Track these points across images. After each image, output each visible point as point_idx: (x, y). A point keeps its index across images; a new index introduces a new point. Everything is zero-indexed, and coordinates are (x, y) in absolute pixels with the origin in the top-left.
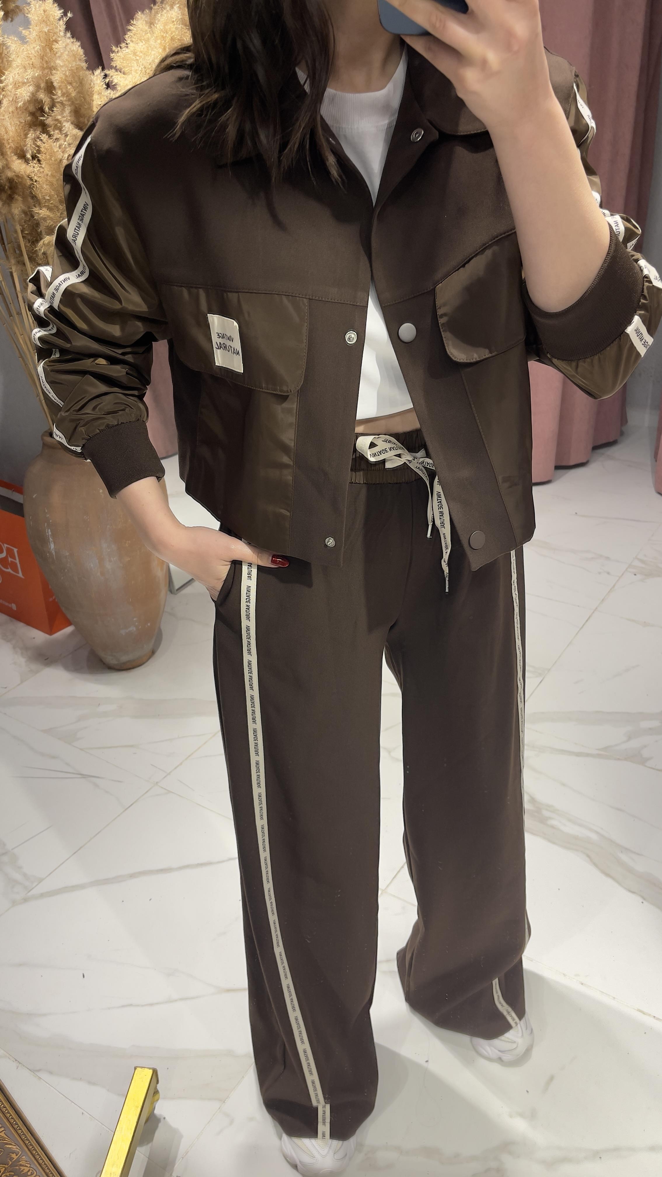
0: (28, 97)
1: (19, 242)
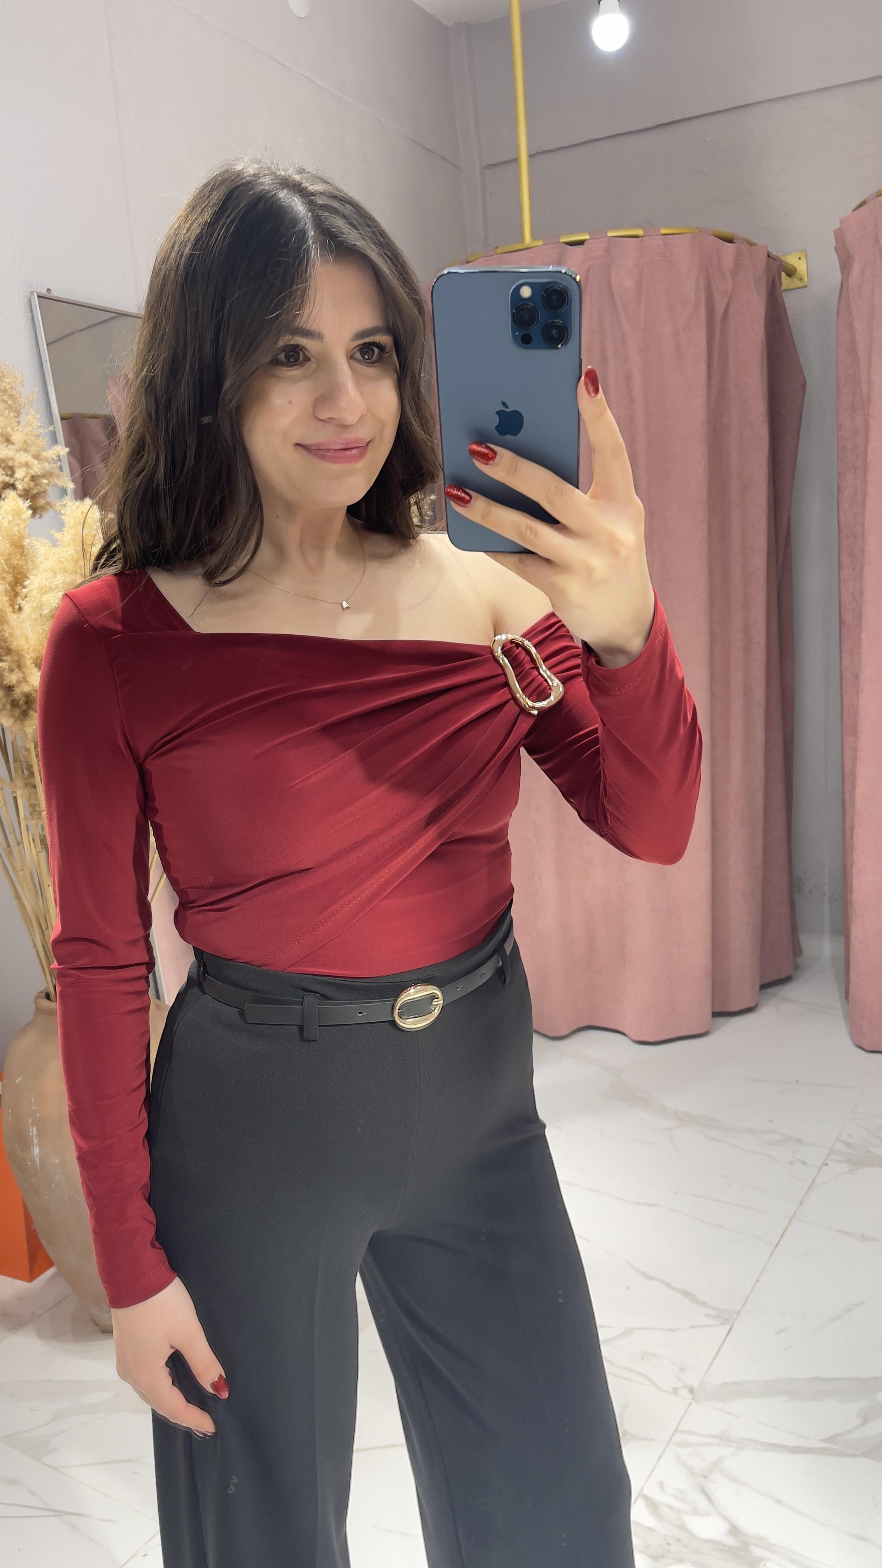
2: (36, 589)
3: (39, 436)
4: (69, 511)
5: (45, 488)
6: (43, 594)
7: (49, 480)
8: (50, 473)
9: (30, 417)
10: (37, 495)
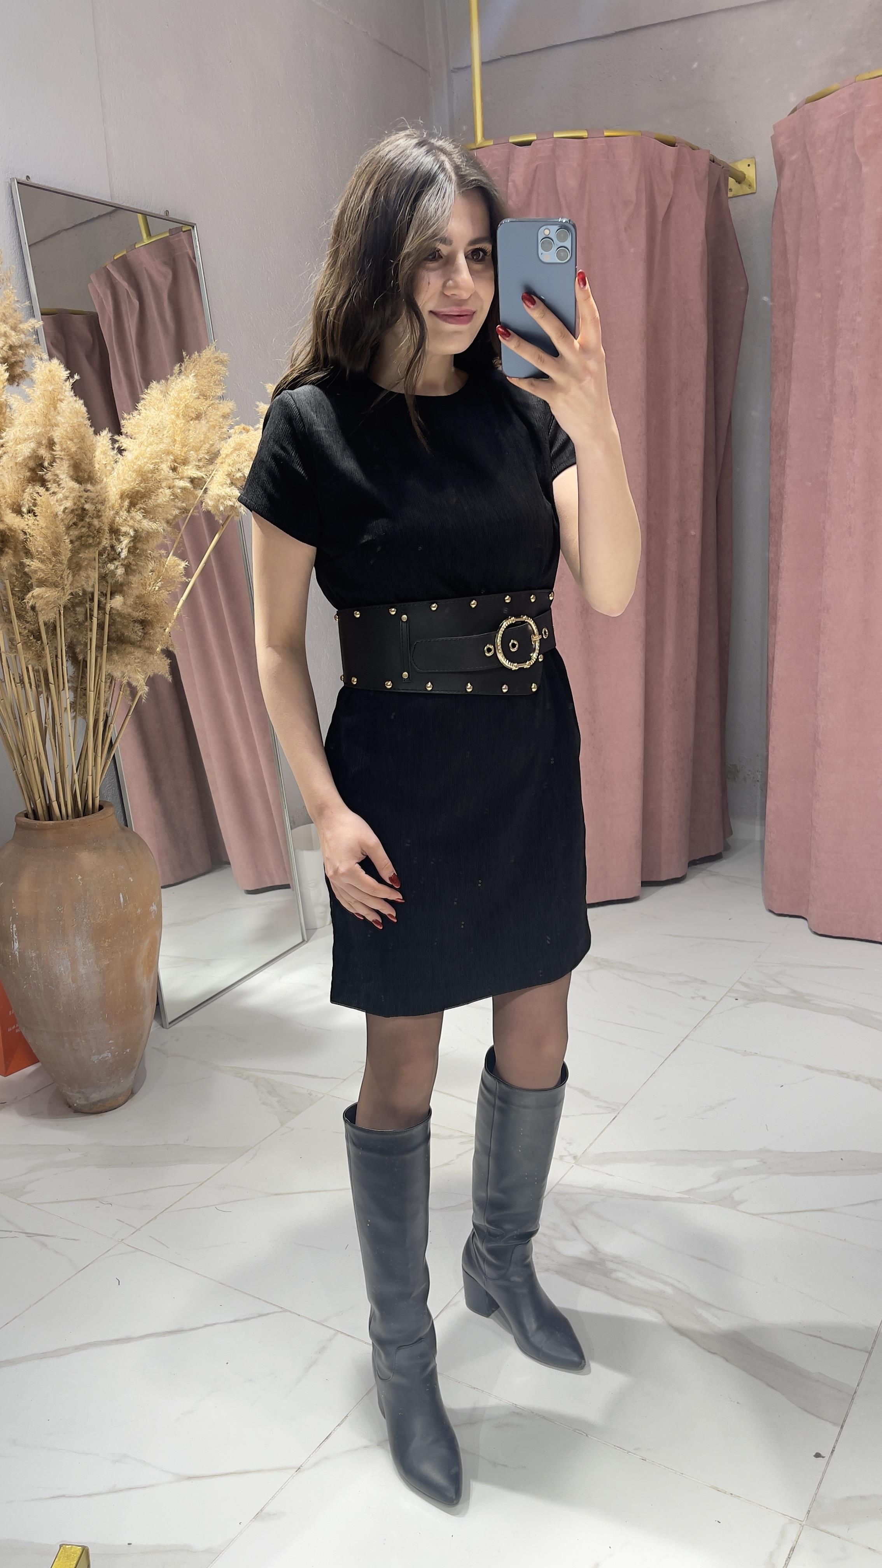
0: (28, 453)
1: (8, 599)
2: (12, 442)
3: (16, 311)
4: (39, 369)
5: (22, 358)
6: (18, 445)
7: (25, 350)
8: (26, 345)
9: (8, 291)
10: (15, 364)
